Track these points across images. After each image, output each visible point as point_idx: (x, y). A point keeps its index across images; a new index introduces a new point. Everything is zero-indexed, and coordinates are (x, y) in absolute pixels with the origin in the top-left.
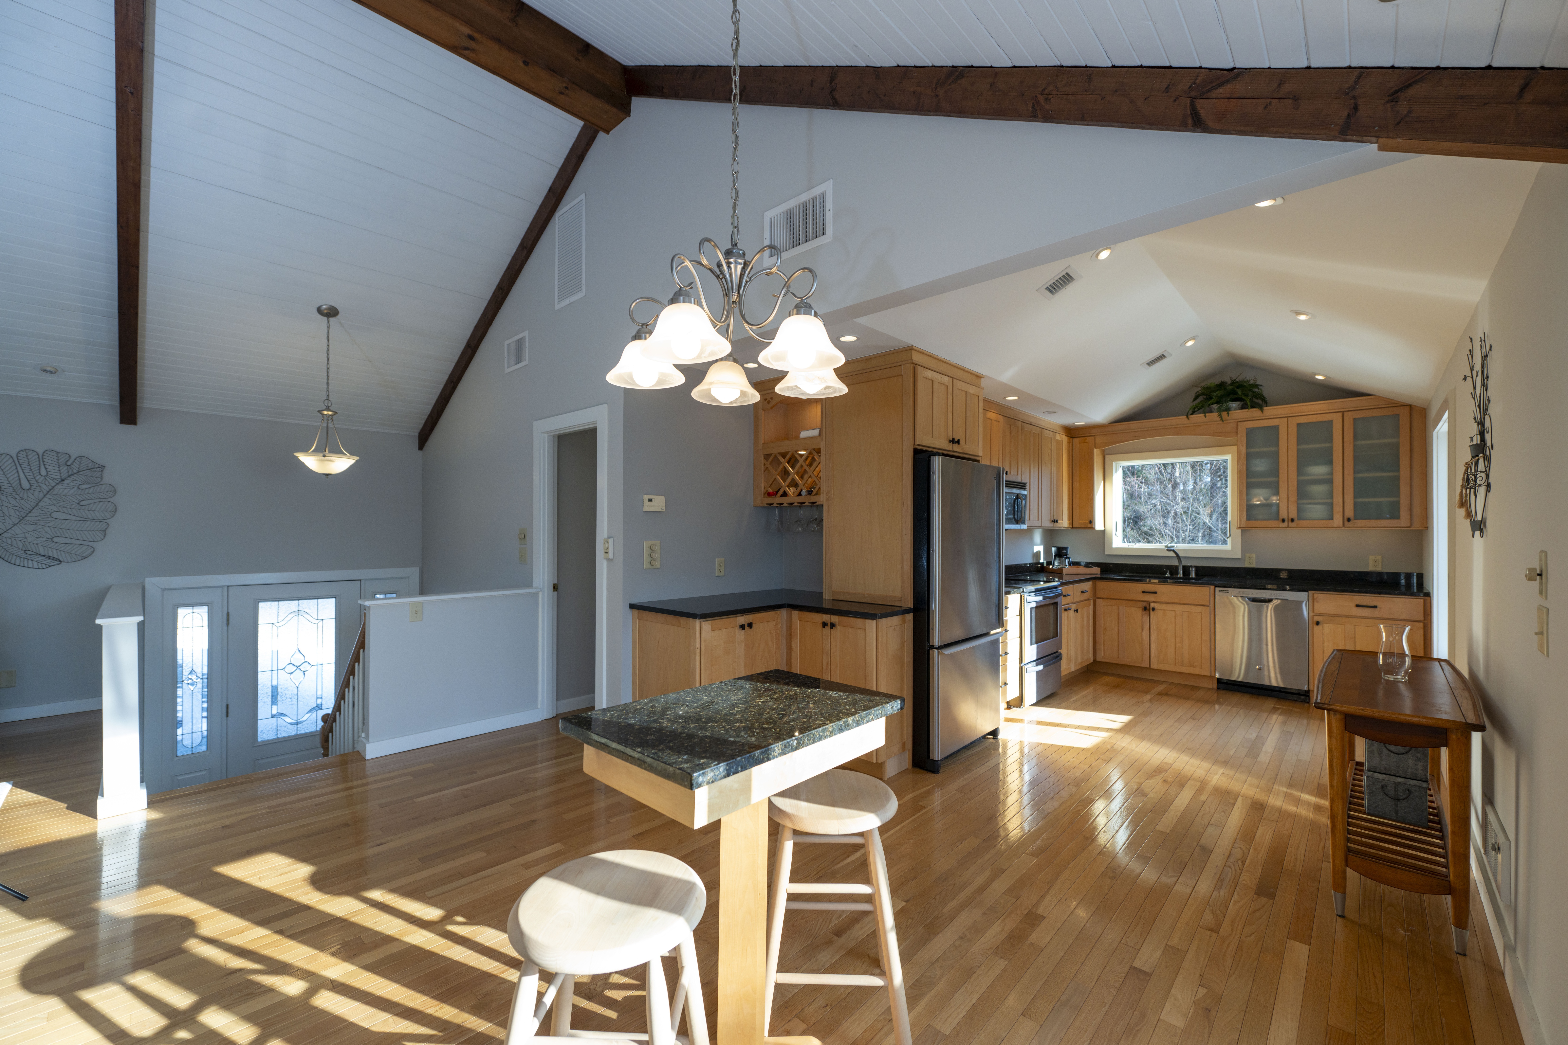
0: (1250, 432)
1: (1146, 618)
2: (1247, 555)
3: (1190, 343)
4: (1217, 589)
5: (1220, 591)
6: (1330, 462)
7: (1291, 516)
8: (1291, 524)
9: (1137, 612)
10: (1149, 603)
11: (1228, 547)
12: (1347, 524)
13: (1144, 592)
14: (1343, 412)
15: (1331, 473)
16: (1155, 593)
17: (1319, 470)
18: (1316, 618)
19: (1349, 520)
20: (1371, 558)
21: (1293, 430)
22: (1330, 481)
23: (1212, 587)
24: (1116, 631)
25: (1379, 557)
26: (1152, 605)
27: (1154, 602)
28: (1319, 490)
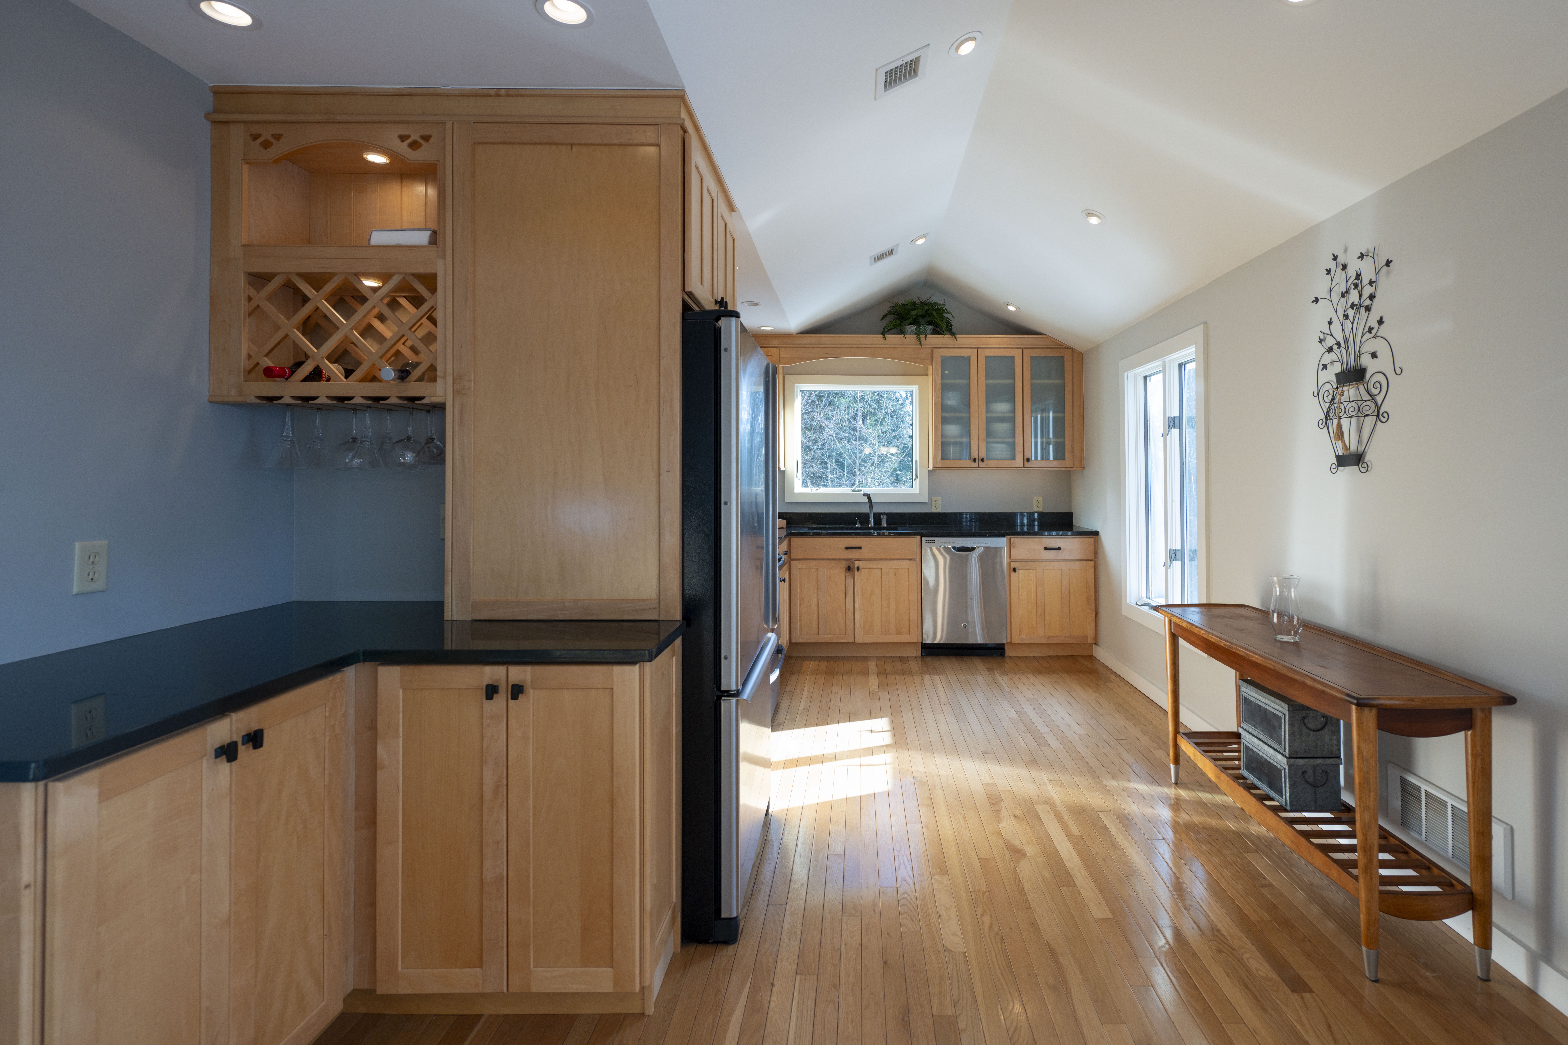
0: (944, 360)
1: (850, 581)
2: (934, 499)
3: (921, 242)
4: (924, 539)
5: (927, 542)
6: (1012, 400)
7: (981, 457)
8: (982, 465)
9: (839, 574)
10: (852, 561)
11: (916, 489)
12: (1026, 464)
13: (847, 548)
14: (1023, 349)
15: (1013, 411)
16: (860, 548)
17: (1002, 407)
18: (1013, 565)
19: (1028, 460)
20: (1035, 498)
21: (982, 362)
22: (1012, 420)
23: (919, 537)
24: (815, 601)
25: (1040, 499)
26: (857, 564)
27: (858, 560)
28: (1002, 428)
